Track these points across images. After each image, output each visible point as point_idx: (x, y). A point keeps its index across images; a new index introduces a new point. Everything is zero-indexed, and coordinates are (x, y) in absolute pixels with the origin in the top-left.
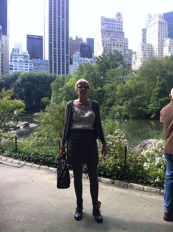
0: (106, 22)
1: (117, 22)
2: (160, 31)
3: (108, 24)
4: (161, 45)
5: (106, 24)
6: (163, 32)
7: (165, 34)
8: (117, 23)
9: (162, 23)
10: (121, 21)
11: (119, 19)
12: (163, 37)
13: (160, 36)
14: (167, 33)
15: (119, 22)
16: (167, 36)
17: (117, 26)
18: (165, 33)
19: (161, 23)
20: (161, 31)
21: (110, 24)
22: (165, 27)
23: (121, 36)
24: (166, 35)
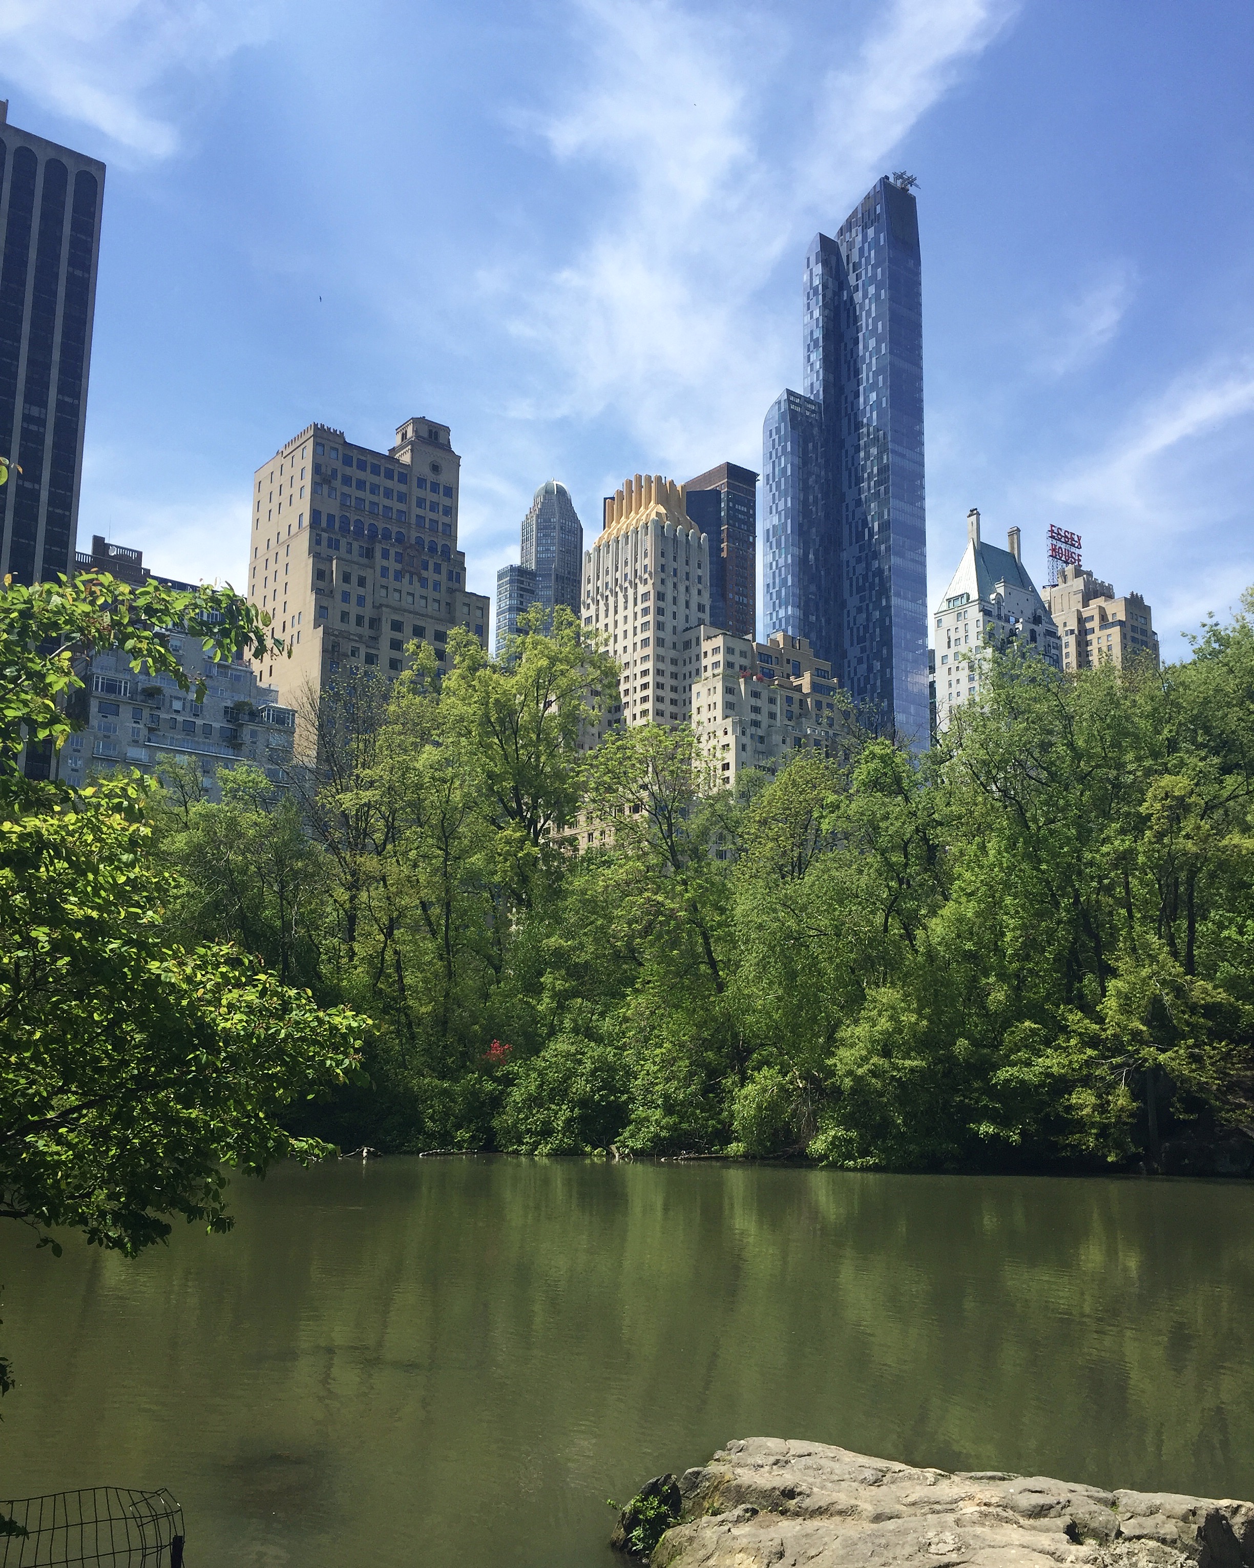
0: (348, 471)
1: (421, 482)
2: (670, 585)
3: (361, 485)
4: (673, 669)
5: (347, 480)
6: (682, 588)
7: (694, 606)
8: (421, 493)
10: (443, 479)
11: (435, 468)
12: (681, 617)
13: (668, 614)
14: (706, 600)
15: (435, 487)
16: (706, 616)
17: (420, 512)
18: (695, 600)
20: (675, 585)
21: (374, 489)
22: (694, 563)
23: (443, 577)
24: (701, 608)
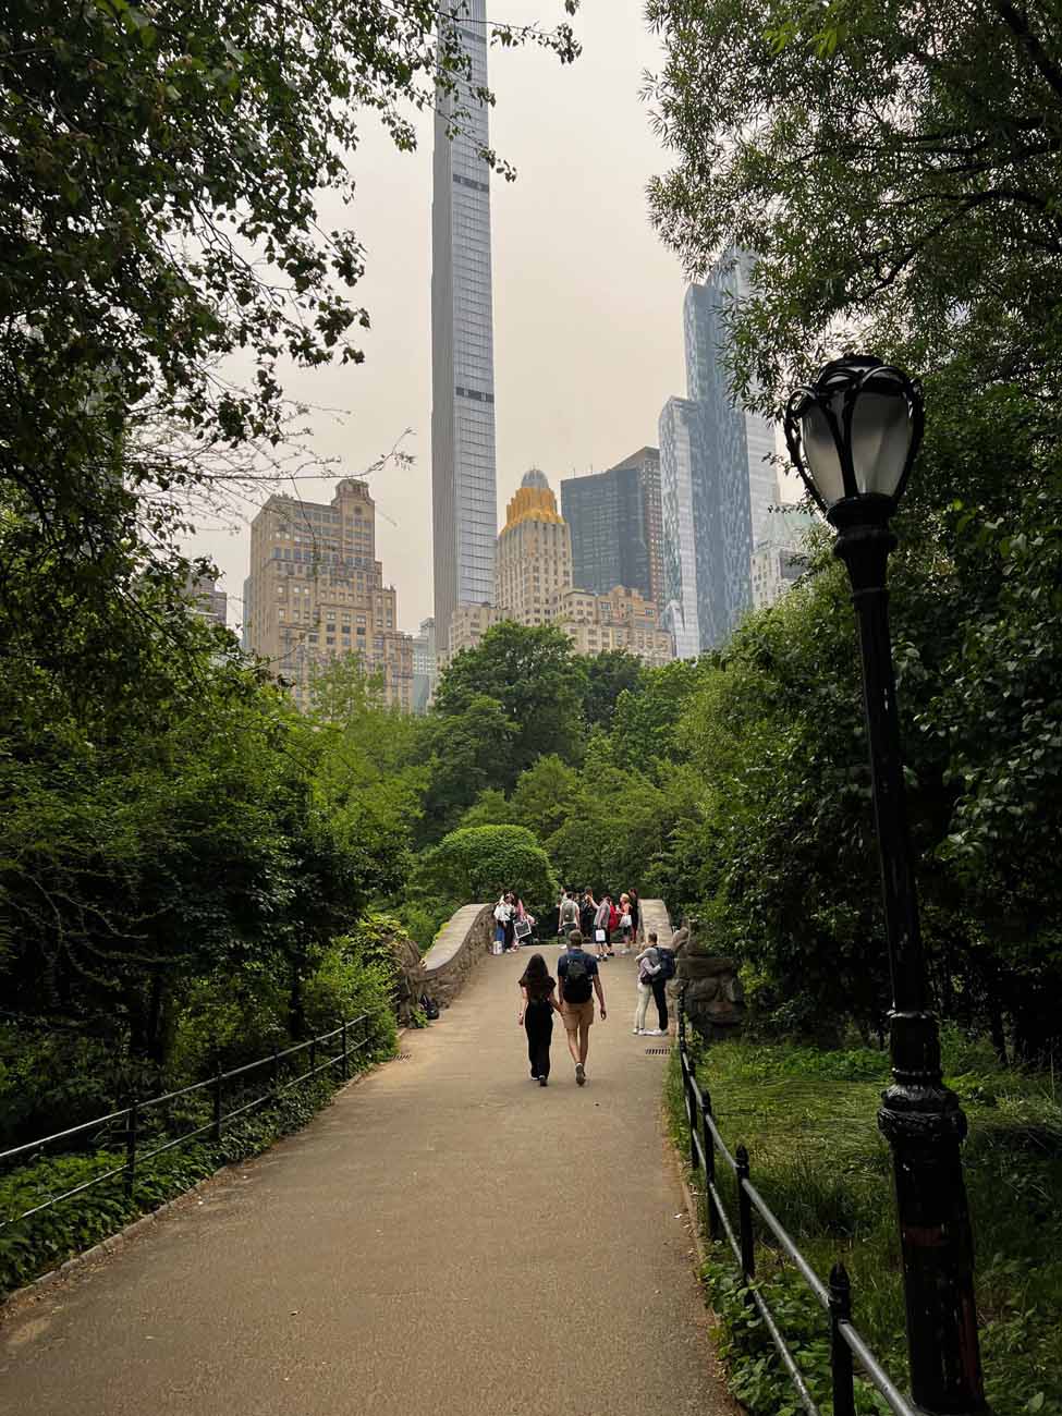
0: (298, 521)
1: (349, 520)
2: (542, 562)
3: (307, 528)
5: (298, 527)
6: (552, 563)
7: (560, 573)
8: (349, 528)
9: (550, 528)
10: (363, 517)
11: (358, 510)
13: (542, 579)
14: (569, 567)
15: (358, 523)
16: (570, 579)
17: (349, 540)
18: (561, 569)
19: (545, 528)
20: (546, 561)
22: (560, 543)
23: (365, 580)
24: (566, 573)
